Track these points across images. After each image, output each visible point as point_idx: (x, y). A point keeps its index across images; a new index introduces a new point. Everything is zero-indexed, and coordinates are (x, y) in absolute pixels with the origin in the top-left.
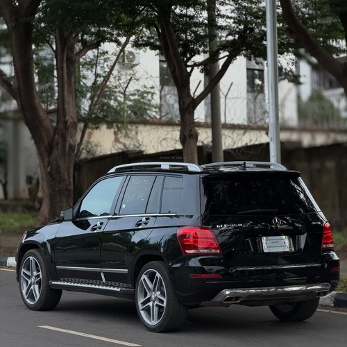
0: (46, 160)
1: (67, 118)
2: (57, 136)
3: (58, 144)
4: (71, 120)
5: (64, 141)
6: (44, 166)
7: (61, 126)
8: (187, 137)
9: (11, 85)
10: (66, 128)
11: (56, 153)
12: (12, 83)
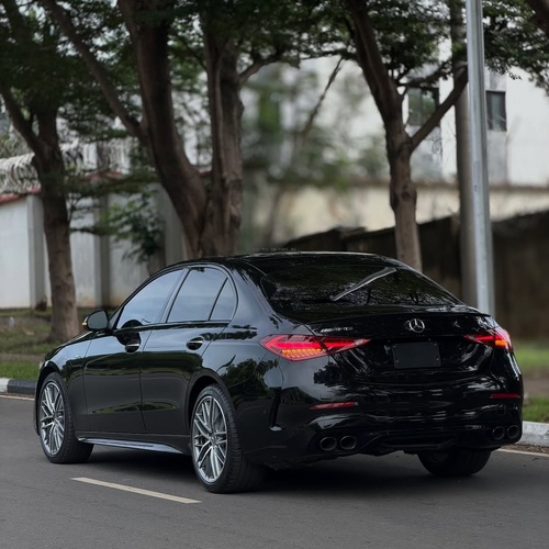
0: (196, 240)
1: (225, 174)
2: (211, 204)
3: (212, 215)
4: (233, 178)
5: (222, 210)
6: (193, 250)
7: (217, 186)
8: (400, 199)
9: (138, 123)
10: (225, 190)
11: (210, 229)
12: (140, 119)
